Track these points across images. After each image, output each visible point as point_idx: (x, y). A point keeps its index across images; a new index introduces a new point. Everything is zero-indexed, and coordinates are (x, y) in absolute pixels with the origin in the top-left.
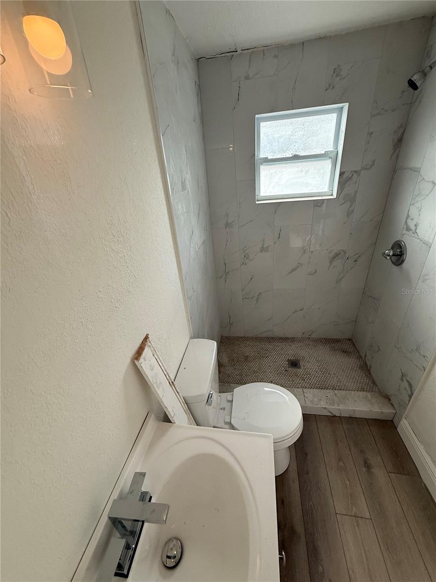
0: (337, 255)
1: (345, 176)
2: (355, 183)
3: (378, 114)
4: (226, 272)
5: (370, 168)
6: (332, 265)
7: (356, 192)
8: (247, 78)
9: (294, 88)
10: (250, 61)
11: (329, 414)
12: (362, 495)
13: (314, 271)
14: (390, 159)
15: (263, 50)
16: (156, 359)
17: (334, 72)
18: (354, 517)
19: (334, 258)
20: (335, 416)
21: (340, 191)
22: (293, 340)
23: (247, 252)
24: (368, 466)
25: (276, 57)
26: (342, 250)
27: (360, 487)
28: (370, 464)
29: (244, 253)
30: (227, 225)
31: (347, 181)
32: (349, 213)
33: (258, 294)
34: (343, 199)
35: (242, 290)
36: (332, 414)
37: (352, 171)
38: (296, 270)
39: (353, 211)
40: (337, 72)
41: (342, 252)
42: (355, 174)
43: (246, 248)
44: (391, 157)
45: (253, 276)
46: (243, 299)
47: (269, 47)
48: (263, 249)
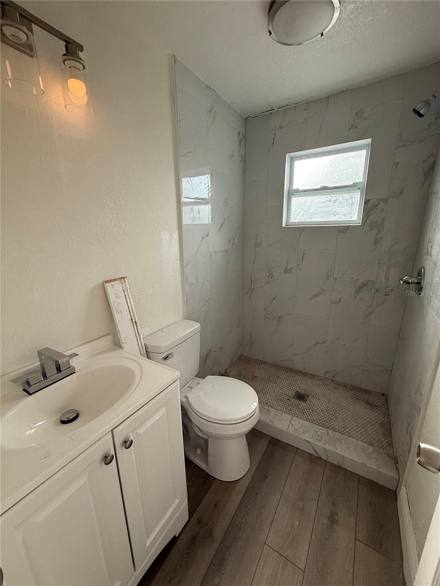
0: (364, 286)
1: (370, 204)
2: (383, 210)
3: (403, 145)
4: (252, 288)
5: (399, 196)
6: (359, 296)
7: (383, 220)
8: (281, 127)
9: (320, 131)
10: (284, 115)
11: (314, 454)
12: (307, 544)
13: (338, 300)
14: (422, 187)
15: (295, 107)
16: (125, 296)
17: (356, 115)
18: (284, 558)
19: (361, 288)
20: (320, 458)
21: (366, 219)
22: (313, 376)
23: (272, 271)
24: (332, 520)
25: (305, 110)
26: (370, 281)
27: (309, 535)
28: (338, 520)
29: (269, 271)
30: (257, 245)
31: (373, 209)
32: (377, 242)
33: (279, 316)
34: (370, 226)
35: (265, 310)
36: (318, 455)
37: (378, 199)
38: (318, 296)
39: (381, 239)
40: (359, 114)
41: (369, 282)
42: (381, 202)
43: (271, 268)
44: (422, 186)
45: (275, 296)
46: (265, 318)
47: (300, 104)
48: (287, 271)
